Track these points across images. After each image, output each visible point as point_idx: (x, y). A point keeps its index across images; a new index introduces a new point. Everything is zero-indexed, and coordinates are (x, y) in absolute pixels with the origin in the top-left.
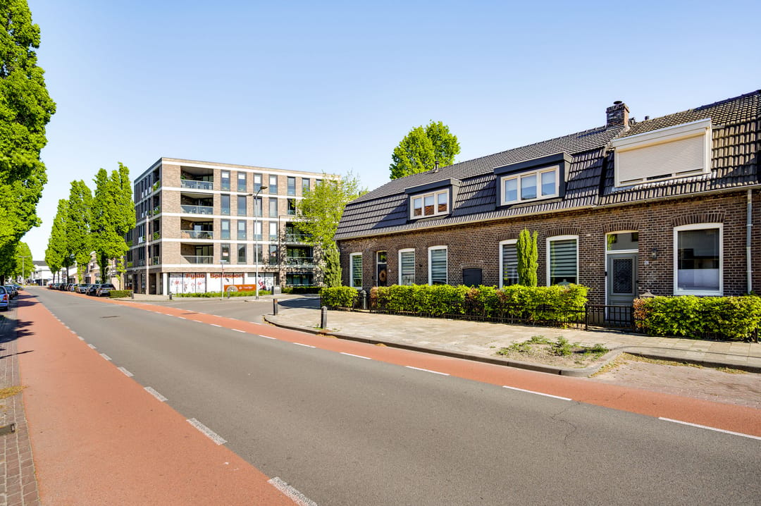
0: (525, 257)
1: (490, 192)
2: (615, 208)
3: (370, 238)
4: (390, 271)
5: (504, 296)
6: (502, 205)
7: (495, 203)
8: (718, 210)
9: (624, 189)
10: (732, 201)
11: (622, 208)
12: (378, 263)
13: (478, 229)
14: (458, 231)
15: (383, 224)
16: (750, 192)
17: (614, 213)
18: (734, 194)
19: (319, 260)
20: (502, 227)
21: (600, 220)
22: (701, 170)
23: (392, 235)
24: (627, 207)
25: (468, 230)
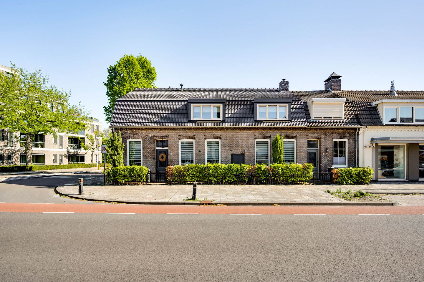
1: (249, 111)
2: (313, 129)
3: (151, 129)
4: (171, 154)
5: (272, 170)
6: (258, 119)
7: (254, 118)
8: (347, 134)
9: (316, 121)
10: (351, 131)
11: (315, 129)
12: (156, 148)
13: (242, 131)
14: (228, 131)
15: (163, 120)
17: (312, 131)
20: (257, 131)
22: (341, 118)
24: (317, 129)
25: (236, 131)
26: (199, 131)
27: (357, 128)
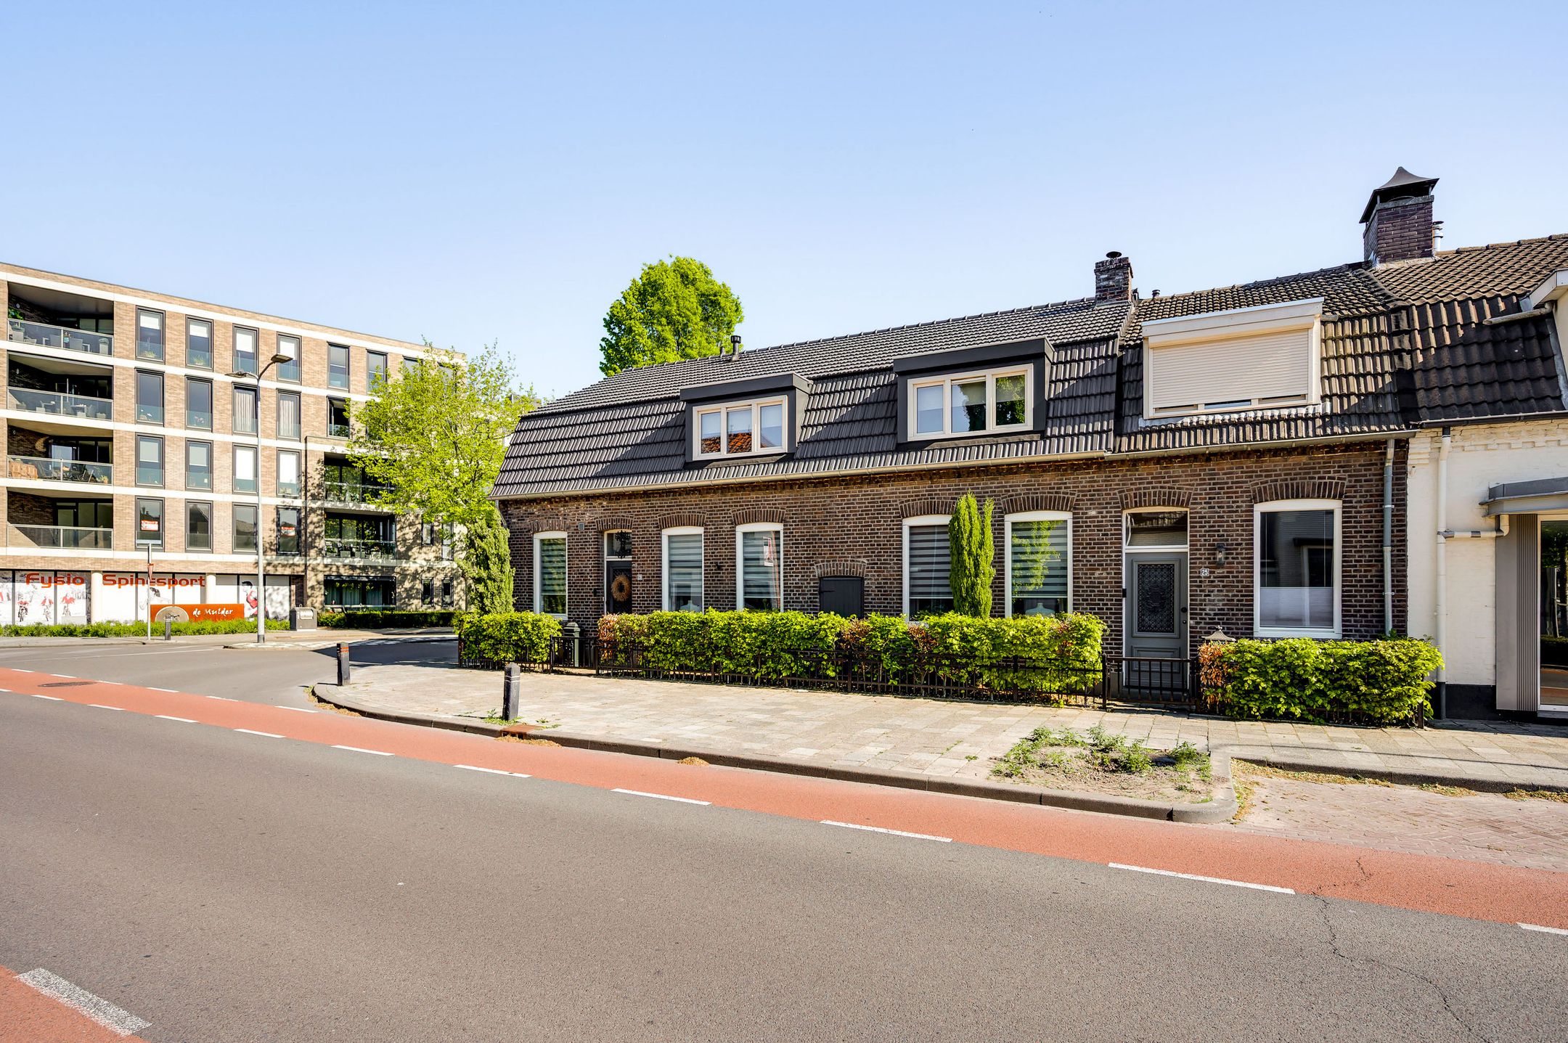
0: (970, 553)
1: (882, 411)
2: (1147, 461)
3: (588, 498)
4: (640, 577)
5: (927, 639)
6: (909, 440)
7: (895, 434)
8: (1334, 476)
9: (1164, 422)
10: (1358, 459)
11: (1158, 460)
12: (607, 558)
13: (854, 490)
14: (808, 492)
15: (625, 468)
16: (1391, 443)
17: (1143, 470)
18: (1362, 446)
19: (409, 548)
20: (910, 487)
21: (1117, 482)
22: (1304, 396)
23: (646, 494)
24: (1170, 459)
25: (832, 490)
26: (715, 498)
27: (1385, 442)
